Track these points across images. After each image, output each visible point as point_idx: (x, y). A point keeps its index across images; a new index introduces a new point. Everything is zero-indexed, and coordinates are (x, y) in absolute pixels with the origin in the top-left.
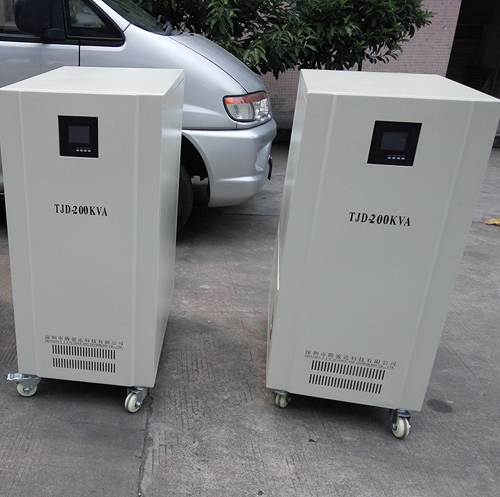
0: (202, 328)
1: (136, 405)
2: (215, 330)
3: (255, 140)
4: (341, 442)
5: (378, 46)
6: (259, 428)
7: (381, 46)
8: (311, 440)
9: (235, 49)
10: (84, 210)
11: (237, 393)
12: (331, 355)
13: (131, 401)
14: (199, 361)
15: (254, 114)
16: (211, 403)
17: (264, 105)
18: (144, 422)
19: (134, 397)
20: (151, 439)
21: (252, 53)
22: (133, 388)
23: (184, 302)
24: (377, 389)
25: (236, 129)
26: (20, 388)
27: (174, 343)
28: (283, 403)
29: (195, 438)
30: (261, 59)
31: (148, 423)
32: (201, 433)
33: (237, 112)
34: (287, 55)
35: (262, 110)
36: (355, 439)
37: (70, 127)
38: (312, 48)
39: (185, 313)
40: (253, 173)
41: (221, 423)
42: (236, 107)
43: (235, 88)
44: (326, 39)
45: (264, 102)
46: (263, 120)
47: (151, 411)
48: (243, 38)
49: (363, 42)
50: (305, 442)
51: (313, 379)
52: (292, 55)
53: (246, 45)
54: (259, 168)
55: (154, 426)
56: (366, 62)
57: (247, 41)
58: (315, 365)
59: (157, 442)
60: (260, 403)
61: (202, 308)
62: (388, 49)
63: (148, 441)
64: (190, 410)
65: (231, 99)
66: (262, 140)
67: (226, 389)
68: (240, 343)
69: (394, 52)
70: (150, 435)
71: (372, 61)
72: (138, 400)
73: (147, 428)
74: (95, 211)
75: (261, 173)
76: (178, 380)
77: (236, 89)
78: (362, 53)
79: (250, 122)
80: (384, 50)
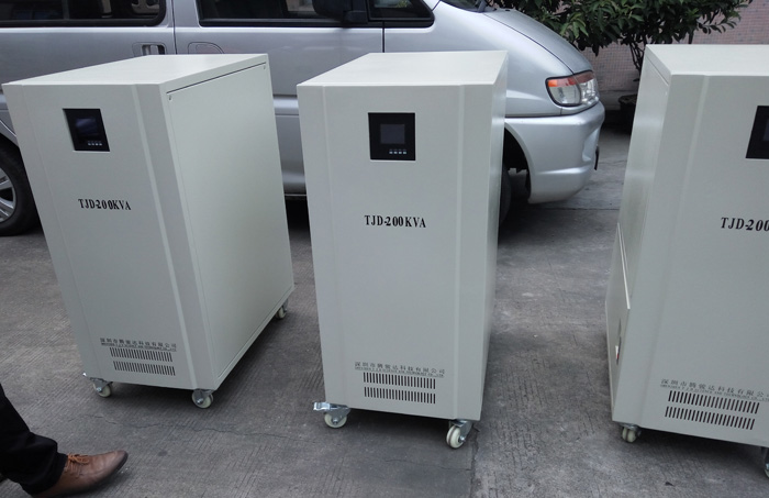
0: (529, 344)
1: (459, 440)
2: (543, 346)
3: (582, 127)
4: (704, 485)
5: (712, 13)
6: (605, 468)
7: (715, 14)
8: (668, 484)
9: (551, 23)
10: (398, 221)
11: (575, 424)
12: (693, 385)
13: (454, 436)
14: (528, 384)
15: (581, 98)
16: (545, 437)
17: (590, 87)
18: (470, 459)
19: (457, 432)
20: (479, 481)
21: (570, 27)
22: (456, 421)
23: (506, 313)
24: (749, 424)
25: (561, 115)
26: (328, 419)
27: (497, 363)
28: (631, 437)
29: (530, 480)
30: (581, 32)
31: (474, 461)
32: (536, 474)
33: (562, 96)
34: (609, 28)
35: (588, 92)
36: (720, 482)
37: (382, 126)
38: (638, 18)
39: (507, 326)
40: (580, 164)
41: (560, 461)
42: (561, 91)
43: (558, 69)
44: (653, 9)
45: (591, 84)
46: (590, 103)
47: (476, 446)
48: (558, 12)
49: (696, 10)
50: (661, 485)
51: (670, 412)
52: (615, 28)
53: (563, 19)
54: (586, 158)
55: (481, 465)
56: (698, 33)
57: (563, 15)
58: (673, 396)
59: (486, 486)
60: (604, 436)
61: (527, 321)
62: (723, 17)
63: (476, 484)
64: (522, 444)
65: (554, 82)
66: (590, 126)
67: (562, 419)
68: (574, 362)
69: (731, 19)
70: (478, 476)
71: (705, 31)
72: (461, 434)
73: (473, 467)
74: (412, 222)
75: (588, 163)
76: (505, 408)
77: (560, 70)
78: (694, 23)
79: (577, 106)
80: (720, 17)
